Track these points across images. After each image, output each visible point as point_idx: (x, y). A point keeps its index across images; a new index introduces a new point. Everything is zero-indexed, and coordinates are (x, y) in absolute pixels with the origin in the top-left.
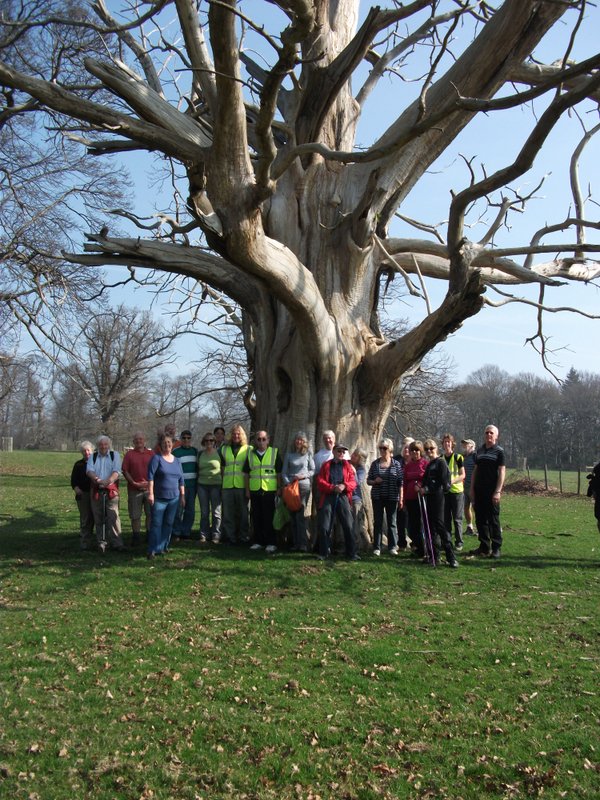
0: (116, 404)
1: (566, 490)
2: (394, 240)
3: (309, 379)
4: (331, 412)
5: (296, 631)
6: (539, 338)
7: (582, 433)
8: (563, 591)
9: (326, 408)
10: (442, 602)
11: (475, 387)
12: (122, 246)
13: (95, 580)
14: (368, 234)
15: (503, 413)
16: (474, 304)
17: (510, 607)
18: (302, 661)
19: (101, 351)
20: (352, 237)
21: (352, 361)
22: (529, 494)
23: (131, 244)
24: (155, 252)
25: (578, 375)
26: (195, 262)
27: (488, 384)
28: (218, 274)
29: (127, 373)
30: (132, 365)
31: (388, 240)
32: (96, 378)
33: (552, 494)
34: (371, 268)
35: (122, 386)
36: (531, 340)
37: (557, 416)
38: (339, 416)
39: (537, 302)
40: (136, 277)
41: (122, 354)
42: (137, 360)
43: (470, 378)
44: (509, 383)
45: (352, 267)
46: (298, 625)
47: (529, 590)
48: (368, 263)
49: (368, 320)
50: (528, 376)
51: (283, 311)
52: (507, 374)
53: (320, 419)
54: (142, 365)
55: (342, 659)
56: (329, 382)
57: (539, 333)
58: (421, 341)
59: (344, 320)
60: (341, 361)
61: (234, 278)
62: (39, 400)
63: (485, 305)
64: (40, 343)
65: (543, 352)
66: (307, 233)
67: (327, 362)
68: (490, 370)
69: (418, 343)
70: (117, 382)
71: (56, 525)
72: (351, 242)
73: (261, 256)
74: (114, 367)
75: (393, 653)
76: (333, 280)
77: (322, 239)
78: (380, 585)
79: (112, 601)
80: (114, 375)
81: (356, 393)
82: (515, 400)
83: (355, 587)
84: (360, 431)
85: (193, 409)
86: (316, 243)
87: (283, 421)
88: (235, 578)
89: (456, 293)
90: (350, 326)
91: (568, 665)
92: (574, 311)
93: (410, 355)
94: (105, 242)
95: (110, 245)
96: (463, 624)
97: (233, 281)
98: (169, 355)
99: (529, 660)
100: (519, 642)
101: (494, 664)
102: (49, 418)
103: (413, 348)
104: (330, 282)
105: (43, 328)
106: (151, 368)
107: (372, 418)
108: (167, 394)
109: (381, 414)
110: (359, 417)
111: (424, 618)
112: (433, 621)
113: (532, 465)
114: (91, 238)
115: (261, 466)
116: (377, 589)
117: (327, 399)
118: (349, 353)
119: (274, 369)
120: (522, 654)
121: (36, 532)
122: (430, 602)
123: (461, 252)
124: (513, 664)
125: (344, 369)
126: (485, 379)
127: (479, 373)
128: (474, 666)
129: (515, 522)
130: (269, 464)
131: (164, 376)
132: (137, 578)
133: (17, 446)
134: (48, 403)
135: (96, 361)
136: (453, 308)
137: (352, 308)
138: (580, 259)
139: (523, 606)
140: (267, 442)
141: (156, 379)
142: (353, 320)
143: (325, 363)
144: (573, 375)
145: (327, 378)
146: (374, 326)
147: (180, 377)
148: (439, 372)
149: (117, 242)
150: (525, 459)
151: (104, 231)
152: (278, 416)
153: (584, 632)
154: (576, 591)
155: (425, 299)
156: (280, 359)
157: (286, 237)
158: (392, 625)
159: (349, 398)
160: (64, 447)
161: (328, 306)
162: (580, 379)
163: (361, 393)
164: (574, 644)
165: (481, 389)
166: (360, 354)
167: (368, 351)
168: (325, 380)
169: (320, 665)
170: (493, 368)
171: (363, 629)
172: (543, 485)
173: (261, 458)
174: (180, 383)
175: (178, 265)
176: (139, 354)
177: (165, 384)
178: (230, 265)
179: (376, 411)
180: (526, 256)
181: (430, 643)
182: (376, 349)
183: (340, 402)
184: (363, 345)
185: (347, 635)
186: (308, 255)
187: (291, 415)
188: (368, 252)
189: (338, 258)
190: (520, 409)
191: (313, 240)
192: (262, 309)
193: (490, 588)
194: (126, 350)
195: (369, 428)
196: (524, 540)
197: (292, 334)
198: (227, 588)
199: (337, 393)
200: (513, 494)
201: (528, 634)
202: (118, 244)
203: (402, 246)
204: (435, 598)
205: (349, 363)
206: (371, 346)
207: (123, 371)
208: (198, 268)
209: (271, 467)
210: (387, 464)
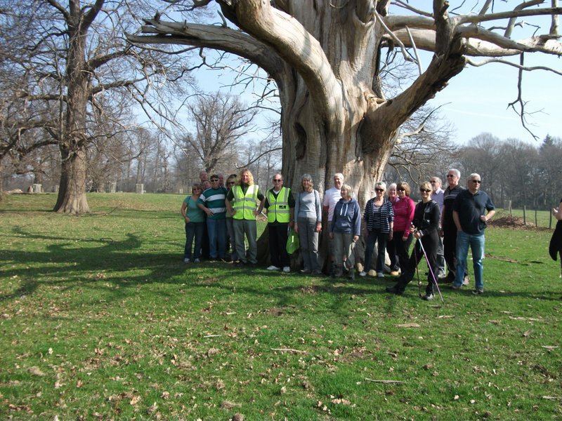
0: (215, 161)
1: (540, 225)
2: (393, 17)
3: (320, 132)
4: (338, 159)
5: (273, 351)
6: (519, 102)
7: (554, 183)
8: (531, 316)
9: (334, 156)
10: (417, 325)
11: (474, 149)
12: (172, 28)
13: (134, 295)
14: (370, 11)
15: (495, 168)
16: (457, 63)
17: (480, 333)
18: (264, 386)
19: (204, 123)
20: (357, 14)
21: (355, 117)
22: (511, 228)
23: (180, 27)
24: (199, 32)
25: (552, 140)
26: (231, 39)
27: (484, 147)
28: (250, 49)
29: (223, 139)
30: (226, 133)
31: (388, 17)
32: (201, 142)
33: (529, 228)
34: (373, 41)
35: (219, 148)
36: (512, 104)
37: (535, 170)
38: (345, 162)
39: (519, 64)
40: (207, 61)
41: (219, 126)
42: (229, 130)
43: (470, 142)
44: (500, 146)
45: (357, 39)
46: (278, 346)
47: (501, 314)
48: (371, 35)
49: (370, 83)
50: (514, 141)
51: (301, 82)
52: (498, 139)
53: (329, 165)
54: (233, 134)
55: (304, 386)
56: (336, 134)
57: (519, 99)
58: (413, 98)
59: (349, 84)
60: (346, 117)
61: (263, 53)
62: (165, 159)
63: (468, 65)
64: (151, 116)
65: (522, 114)
66: (320, 13)
67: (334, 117)
68: (485, 136)
69: (410, 100)
70: (215, 145)
71: (140, 246)
72: (356, 18)
73: (267, 23)
74: (214, 135)
75: (355, 381)
76: (341, 51)
77: (332, 18)
78: (367, 306)
79: (137, 314)
80: (214, 141)
81: (359, 144)
82: (504, 158)
83: (345, 307)
84: (363, 175)
85: (271, 165)
86: (328, 21)
87: (300, 166)
88: (245, 296)
89: (441, 54)
90: (354, 88)
91: (530, 405)
92: (547, 69)
93: (404, 111)
94: (159, 25)
95: (162, 27)
96: (431, 351)
97: (262, 55)
98: (252, 126)
99: (490, 396)
100: (482, 373)
101: (453, 400)
102: (172, 171)
103: (407, 105)
104: (338, 52)
105: (152, 105)
106: (239, 135)
107: (372, 164)
108: (253, 154)
109: (380, 161)
110: (361, 163)
111: (396, 342)
112: (404, 345)
113: (515, 206)
114: (148, 23)
115: (276, 203)
116: (364, 309)
117: (334, 148)
118: (353, 110)
119: (293, 124)
120: (483, 389)
121: (121, 252)
122: (406, 325)
123: (445, 17)
124: (473, 401)
125: (348, 123)
126: (481, 143)
127: (477, 139)
128: (432, 402)
129: (496, 251)
130: (283, 201)
131: (250, 142)
134: (171, 161)
135: (201, 131)
136: (438, 67)
137: (356, 73)
138: (555, 35)
139: (491, 332)
140: (281, 183)
141: (245, 143)
142: (356, 83)
143: (333, 118)
144: (548, 140)
145: (335, 130)
146: (376, 89)
147: (261, 142)
148: (443, 135)
149: (168, 25)
150: (510, 202)
151: (158, 16)
152: (296, 162)
153: (548, 364)
154: (544, 316)
155: (418, 64)
156: (298, 116)
157: (303, 17)
158: (364, 349)
159: (354, 148)
160: (181, 191)
161: (336, 71)
162: (554, 143)
163: (363, 143)
164: (538, 378)
165: (478, 150)
166: (363, 111)
167: (370, 109)
168: (333, 132)
169: (278, 393)
170: (488, 135)
171: (336, 353)
172: (522, 221)
173: (276, 196)
174: (262, 146)
175: (217, 42)
176: (231, 125)
177: (251, 147)
178: (260, 43)
179: (376, 158)
180: (509, 19)
181: (395, 370)
182: (376, 106)
183: (346, 151)
184: (365, 103)
185: (319, 358)
186: (321, 31)
187: (306, 161)
188: (370, 26)
189: (345, 32)
190: (507, 164)
191: (325, 19)
192: (285, 77)
193: (465, 312)
194: (222, 123)
195: (370, 172)
196: (501, 266)
197: (307, 95)
198: (236, 304)
199: (343, 143)
200: (498, 228)
201: (493, 365)
202: (169, 27)
203: (401, 21)
204: (412, 321)
205: (353, 118)
206: (372, 104)
207: (220, 138)
208: (234, 45)
209: (284, 203)
210: (380, 203)
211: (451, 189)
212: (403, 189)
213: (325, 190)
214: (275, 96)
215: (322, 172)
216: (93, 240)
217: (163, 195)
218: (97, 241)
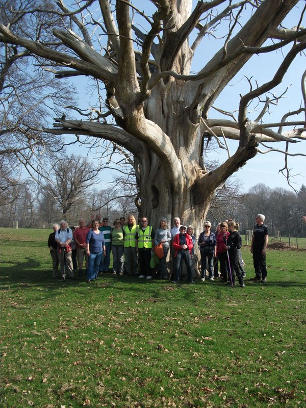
0: (70, 204)
1: (300, 247)
2: (211, 120)
3: (168, 191)
4: (179, 208)
5: (162, 319)
6: (286, 169)
8: (299, 299)
9: (177, 206)
10: (236, 305)
11: (253, 195)
12: (73, 124)
13: (60, 293)
14: (198, 117)
15: (267, 208)
16: (252, 152)
17: (271, 307)
18: (165, 334)
19: (62, 177)
20: (190, 119)
21: (190, 182)
22: (281, 249)
23: (77, 124)
24: (89, 127)
26: (110, 132)
27: (260, 193)
28: (121, 138)
29: (76, 188)
30: (78, 184)
31: (208, 120)
32: (60, 191)
33: (293, 249)
34: (200, 135)
35: (73, 195)
36: (282, 170)
37: (295, 209)
38: (184, 210)
39: (285, 151)
40: (80, 140)
41: (73, 179)
42: (81, 182)
43: (250, 190)
44: (270, 193)
45: (190, 133)
46: (163, 316)
47: (281, 298)
48: (198, 132)
49: (198, 161)
50: (280, 189)
51: (155, 156)
52: (269, 188)
53: (174, 211)
54: (83, 185)
55: (186, 334)
56: (178, 193)
57: (286, 167)
58: (225, 171)
59: (186, 161)
60: (184, 182)
61: (129, 140)
62: (31, 203)
63: (258, 153)
64: (32, 174)
65: (288, 177)
66: (166, 117)
68: (261, 186)
69: (224, 173)
70: (70, 193)
71: (40, 266)
72: (189, 121)
73: (143, 129)
74: (69, 186)
75: (212, 330)
76: (180, 141)
77: (174, 120)
78: (205, 296)
79: (69, 304)
80: (69, 189)
81: (192, 198)
82: (274, 201)
83: (192, 297)
84: (194, 218)
85: (109, 207)
86: (171, 122)
87: (155, 212)
88: (131, 292)
89: (243, 147)
90: (189, 164)
91: (301, 337)
93: (220, 179)
94: (64, 122)
95: (66, 124)
96: (247, 316)
97: (129, 141)
98: (97, 180)
99: (281, 334)
100: (276, 325)
101: (263, 336)
102: (36, 212)
103: (221, 175)
104: (178, 142)
105: (33, 166)
106: (88, 186)
107: (200, 211)
108: (96, 199)
109: (205, 209)
110: (194, 210)
111: (228, 313)
112: (232, 314)
113: (282, 234)
114: (57, 120)
115: (144, 236)
116: (203, 298)
117: (177, 201)
118: (188, 178)
119: (150, 186)
120: (277, 331)
121: (30, 269)
122: (230, 305)
123: (246, 126)
124: (273, 336)
125: (186, 186)
126: (258, 191)
127: (255, 187)
128: (253, 338)
129: (273, 264)
130: (148, 234)
131: (95, 190)
132: (81, 293)
133: (20, 226)
134: (36, 204)
135: (60, 183)
136: (241, 155)
137: (190, 155)
139: (278, 307)
140: (147, 223)
141: (90, 192)
142: (190, 161)
143: (176, 183)
144: (303, 188)
145: (177, 190)
146: (201, 164)
147: (102, 191)
148: (235, 187)
150: (279, 232)
151: (64, 117)
152: (152, 210)
155: (227, 150)
156: (153, 181)
157: (156, 119)
158: (211, 316)
159: (189, 201)
160: (44, 226)
161: (178, 154)
163: (194, 198)
165: (256, 196)
166: (194, 178)
167: (198, 177)
168: (176, 192)
169: (174, 337)
170: (262, 185)
171: (196, 319)
172: (288, 245)
173: (144, 231)
174: (102, 194)
175: (101, 133)
176: (82, 179)
177: (95, 194)
178: (128, 134)
179: (202, 207)
180: (279, 127)
181: (231, 325)
182: (202, 175)
183: (184, 203)
184: (195, 173)
185: (188, 322)
186: (167, 127)
187: (159, 210)
188: (198, 126)
189: (183, 129)
190: (276, 206)
191: (170, 121)
192: (144, 156)
193: (261, 298)
194: (75, 177)
195: (199, 216)
196: (278, 273)
197: (159, 168)
198: (127, 297)
199: (182, 198)
200: (273, 250)
201: (281, 321)
202: (71, 123)
203: (215, 123)
204: (233, 303)
205: (188, 183)
206: (200, 174)
207: (73, 187)
208: (111, 135)
209: (149, 236)
210: (208, 235)
211: (259, 225)
212: (224, 226)
213: (172, 228)
214: (126, 163)
215: (170, 216)
216: (4, 262)
217: (34, 229)
218: (8, 262)
